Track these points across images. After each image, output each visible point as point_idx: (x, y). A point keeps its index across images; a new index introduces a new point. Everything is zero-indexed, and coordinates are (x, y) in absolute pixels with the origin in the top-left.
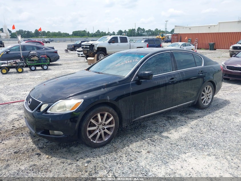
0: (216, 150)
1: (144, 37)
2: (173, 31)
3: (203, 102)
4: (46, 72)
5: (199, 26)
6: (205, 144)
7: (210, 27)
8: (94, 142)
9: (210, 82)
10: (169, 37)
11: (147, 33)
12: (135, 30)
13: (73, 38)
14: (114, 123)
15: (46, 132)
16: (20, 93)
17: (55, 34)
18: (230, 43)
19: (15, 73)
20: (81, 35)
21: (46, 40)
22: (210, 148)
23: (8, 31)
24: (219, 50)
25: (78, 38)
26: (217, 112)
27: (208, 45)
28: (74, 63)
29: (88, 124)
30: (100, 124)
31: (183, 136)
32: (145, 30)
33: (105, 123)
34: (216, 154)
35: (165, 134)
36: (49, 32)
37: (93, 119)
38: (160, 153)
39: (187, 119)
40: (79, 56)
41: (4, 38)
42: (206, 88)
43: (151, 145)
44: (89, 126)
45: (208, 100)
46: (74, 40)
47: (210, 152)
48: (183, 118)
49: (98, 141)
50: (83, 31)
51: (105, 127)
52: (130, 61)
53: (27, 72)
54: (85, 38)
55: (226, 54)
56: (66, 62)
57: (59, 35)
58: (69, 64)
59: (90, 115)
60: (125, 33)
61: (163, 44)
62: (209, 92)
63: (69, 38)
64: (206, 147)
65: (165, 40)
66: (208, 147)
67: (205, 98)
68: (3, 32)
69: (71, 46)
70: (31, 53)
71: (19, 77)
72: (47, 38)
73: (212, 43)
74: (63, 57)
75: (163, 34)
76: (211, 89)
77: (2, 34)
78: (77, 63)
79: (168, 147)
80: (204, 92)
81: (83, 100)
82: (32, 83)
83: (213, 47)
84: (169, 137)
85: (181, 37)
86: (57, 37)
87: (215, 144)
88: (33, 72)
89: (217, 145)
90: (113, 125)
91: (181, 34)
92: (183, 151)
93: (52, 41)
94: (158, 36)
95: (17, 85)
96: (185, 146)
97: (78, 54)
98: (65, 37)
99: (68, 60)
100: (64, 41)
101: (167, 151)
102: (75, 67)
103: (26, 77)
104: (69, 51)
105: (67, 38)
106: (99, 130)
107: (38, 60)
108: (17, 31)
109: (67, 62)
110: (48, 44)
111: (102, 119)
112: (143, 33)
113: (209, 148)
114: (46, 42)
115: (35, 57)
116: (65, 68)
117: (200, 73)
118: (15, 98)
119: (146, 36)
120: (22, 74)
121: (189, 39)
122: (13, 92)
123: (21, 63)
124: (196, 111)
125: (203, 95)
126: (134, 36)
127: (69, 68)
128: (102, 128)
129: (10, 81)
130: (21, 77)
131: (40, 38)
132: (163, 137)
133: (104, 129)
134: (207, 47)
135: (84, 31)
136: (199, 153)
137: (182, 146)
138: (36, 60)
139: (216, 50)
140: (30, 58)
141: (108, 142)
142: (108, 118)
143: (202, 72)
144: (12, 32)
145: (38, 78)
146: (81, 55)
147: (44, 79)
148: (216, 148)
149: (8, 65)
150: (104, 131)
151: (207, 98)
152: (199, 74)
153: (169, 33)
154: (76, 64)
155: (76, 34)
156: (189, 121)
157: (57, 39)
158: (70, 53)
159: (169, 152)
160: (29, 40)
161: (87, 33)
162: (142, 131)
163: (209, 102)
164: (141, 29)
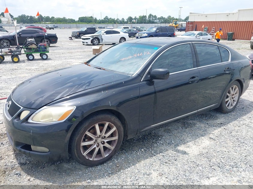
0: (248, 174)
1: (155, 25)
2: (187, 18)
3: (227, 105)
4: (46, 62)
5: (217, 14)
6: (234, 165)
7: (228, 14)
8: (91, 159)
9: (237, 82)
10: (183, 25)
11: (159, 21)
12: (146, 16)
13: (79, 25)
14: (116, 135)
15: (27, 147)
16: (11, 87)
17: (59, 20)
18: (250, 33)
19: (10, 62)
20: (88, 21)
21: (50, 26)
22: (241, 171)
23: (9, 16)
24: (238, 41)
25: (85, 25)
26: (244, 117)
27: (226, 34)
28: (78, 52)
29: (83, 138)
30: (98, 137)
31: (204, 151)
32: (157, 17)
33: (105, 135)
34: (249, 180)
35: (181, 148)
36: (53, 18)
37: (89, 131)
38: (175, 177)
39: (207, 126)
40: (84, 44)
41: (5, 23)
42: (232, 88)
43: (164, 164)
44: (84, 141)
45: (233, 103)
46: (80, 26)
47: (241, 177)
48: (202, 125)
49: (96, 157)
50: (90, 17)
51: (106, 141)
52: (140, 54)
53: (24, 61)
54: (92, 25)
55: (246, 45)
56: (68, 51)
57: (64, 21)
58: (72, 53)
59: (85, 126)
60: (135, 20)
61: (177, 33)
62: (234, 93)
63: (74, 25)
64: (235, 169)
65: (179, 28)
66: (237, 169)
67: (230, 101)
68: (4, 16)
69: (76, 34)
70: (28, 41)
71: (14, 68)
72: (51, 23)
73: (231, 33)
74: (66, 45)
75: (176, 21)
76: (237, 89)
77: (3, 19)
78: (81, 52)
79: (186, 167)
80: (229, 94)
81: (75, 107)
82: (28, 75)
83: (231, 37)
84: (186, 152)
85: (196, 26)
86: (61, 23)
87: (246, 164)
88: (31, 62)
89: (249, 166)
90: (116, 138)
91: (196, 22)
92: (205, 174)
93: (56, 27)
94: (171, 24)
95: (10, 77)
96: (207, 166)
97: (83, 42)
98: (70, 23)
99: (71, 49)
100: (70, 28)
101: (184, 173)
102: (78, 57)
103: (21, 68)
104: (73, 39)
105: (73, 25)
106: (98, 145)
107: (36, 48)
108: (20, 16)
109: (70, 51)
110: (52, 30)
111: (101, 131)
112: (155, 20)
113: (238, 171)
114: (50, 29)
115: (33, 45)
116: (67, 58)
117: (227, 71)
118: (4, 93)
119: (158, 23)
120: (18, 64)
121: (205, 28)
122: (4, 86)
123: (17, 51)
124: (217, 115)
125: (227, 97)
126: (145, 23)
127: (71, 57)
128: (101, 141)
129: (3, 72)
130: (16, 68)
131: (44, 23)
132: (178, 151)
133: (103, 143)
134: (225, 37)
135: (92, 17)
136: (226, 178)
137: (204, 166)
138: (34, 49)
139: (234, 40)
140: (27, 46)
141: (109, 158)
142: (109, 128)
143: (228, 69)
144: (14, 17)
145: (35, 68)
146: (86, 43)
147: (42, 70)
148: (248, 171)
149: (3, 54)
150: (104, 145)
151: (232, 100)
152: (225, 71)
153: (183, 21)
154: (79, 54)
155: (83, 20)
156: (210, 129)
157: (62, 25)
158: (75, 41)
159: (187, 174)
160: (31, 26)
161: (94, 20)
162: (153, 142)
163: (234, 105)
164: (153, 16)
